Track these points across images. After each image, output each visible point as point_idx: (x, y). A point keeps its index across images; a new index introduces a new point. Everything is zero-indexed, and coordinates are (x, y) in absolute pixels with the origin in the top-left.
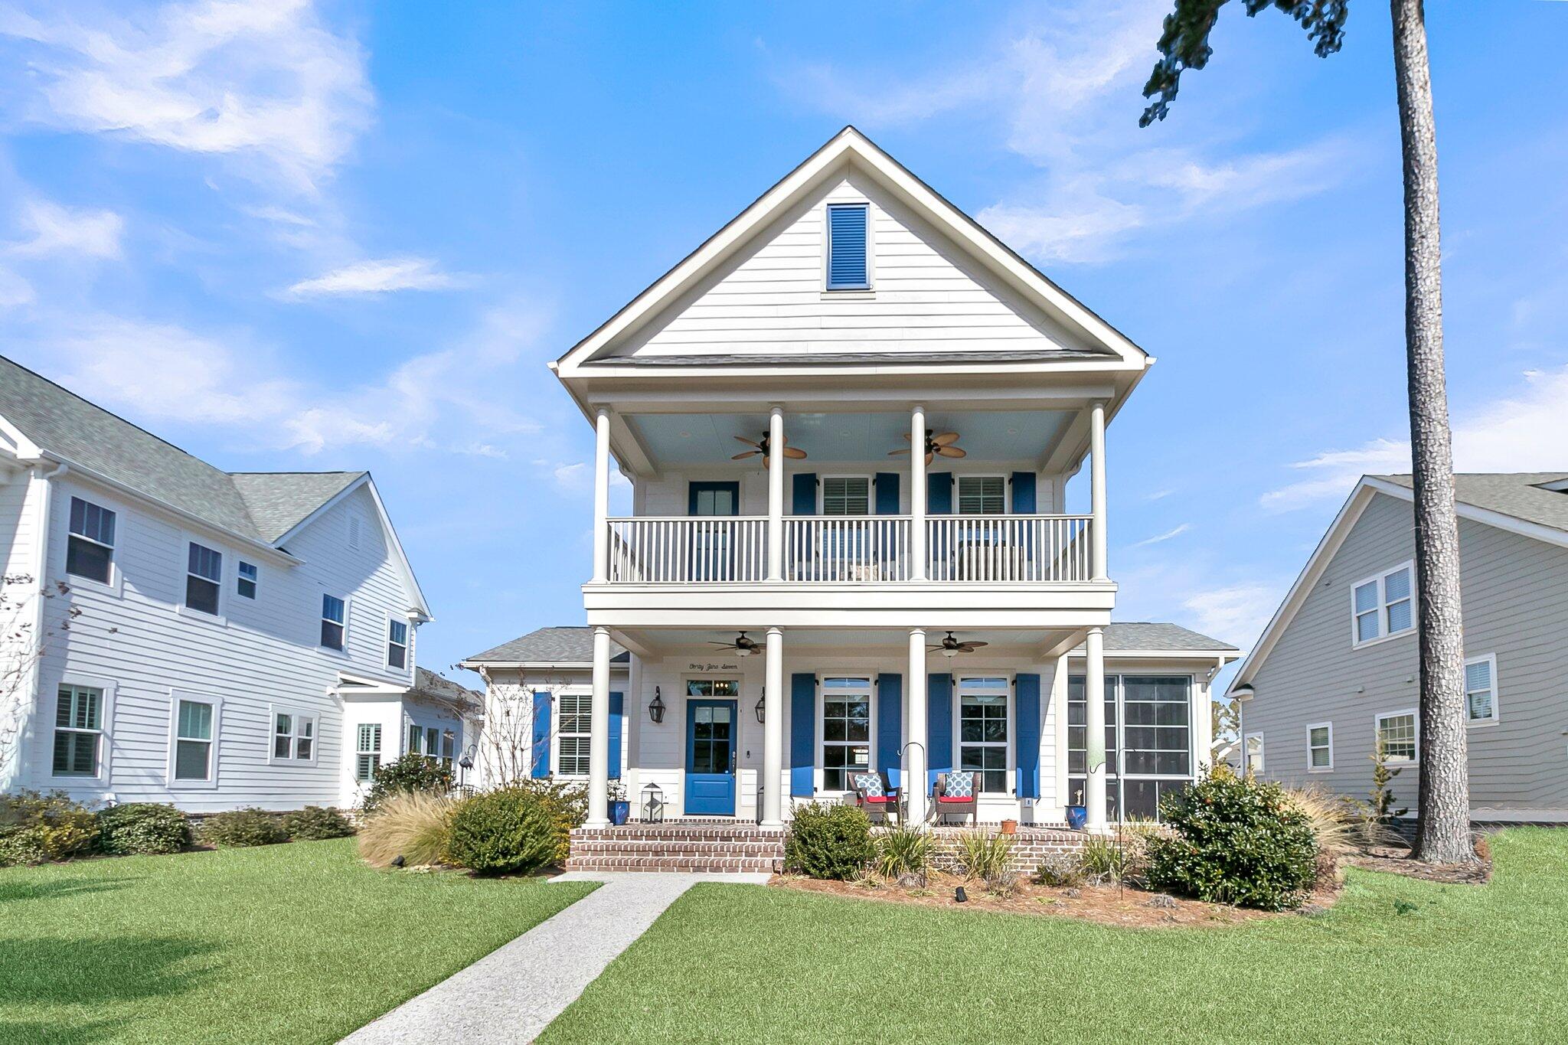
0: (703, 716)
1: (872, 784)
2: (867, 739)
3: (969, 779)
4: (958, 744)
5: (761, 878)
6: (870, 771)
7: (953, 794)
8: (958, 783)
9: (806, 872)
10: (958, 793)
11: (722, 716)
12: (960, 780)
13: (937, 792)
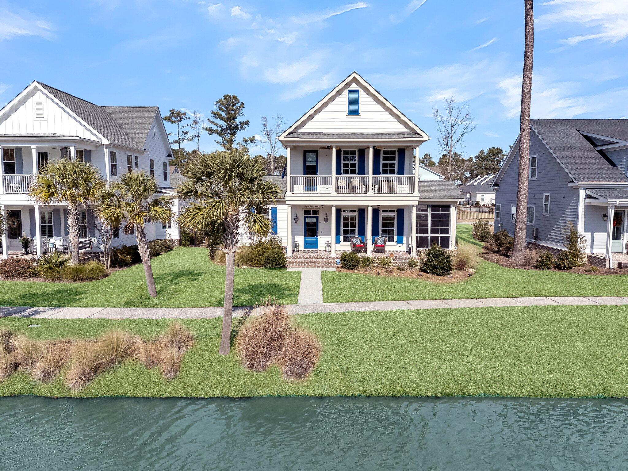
0: (308, 220)
1: (357, 241)
2: (355, 227)
3: (383, 240)
4: (381, 229)
5: (334, 269)
6: (356, 237)
7: (379, 244)
8: (380, 241)
9: (345, 268)
10: (380, 243)
11: (314, 220)
12: (380, 239)
13: (375, 242)
